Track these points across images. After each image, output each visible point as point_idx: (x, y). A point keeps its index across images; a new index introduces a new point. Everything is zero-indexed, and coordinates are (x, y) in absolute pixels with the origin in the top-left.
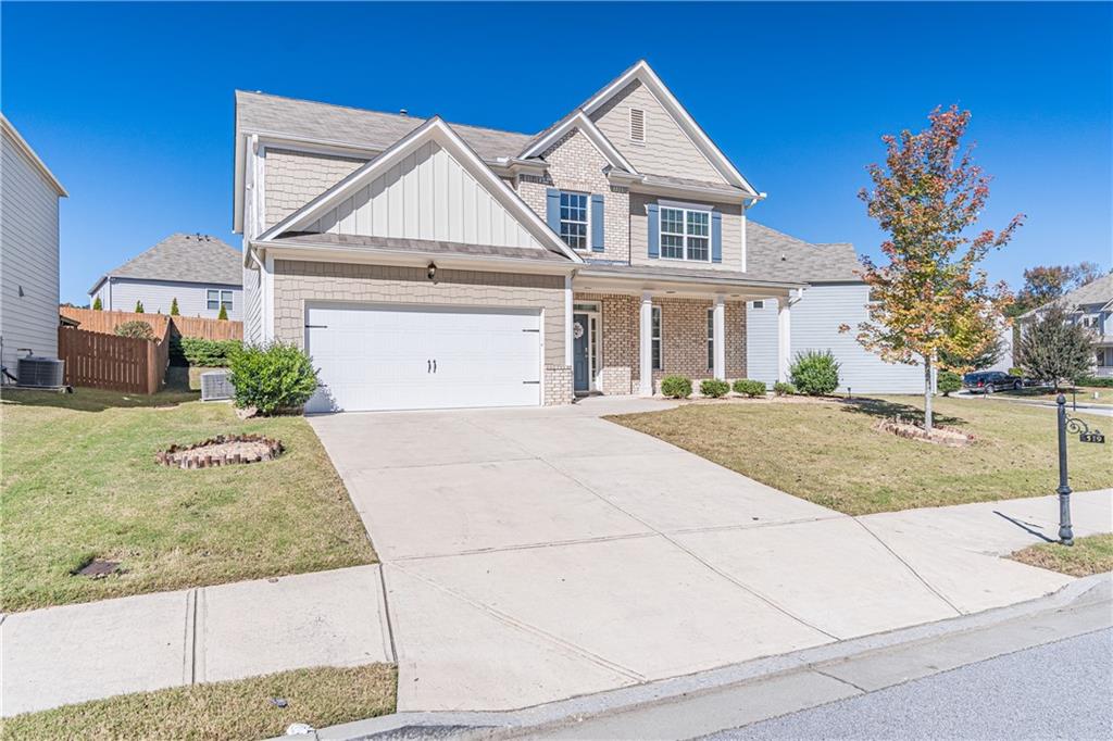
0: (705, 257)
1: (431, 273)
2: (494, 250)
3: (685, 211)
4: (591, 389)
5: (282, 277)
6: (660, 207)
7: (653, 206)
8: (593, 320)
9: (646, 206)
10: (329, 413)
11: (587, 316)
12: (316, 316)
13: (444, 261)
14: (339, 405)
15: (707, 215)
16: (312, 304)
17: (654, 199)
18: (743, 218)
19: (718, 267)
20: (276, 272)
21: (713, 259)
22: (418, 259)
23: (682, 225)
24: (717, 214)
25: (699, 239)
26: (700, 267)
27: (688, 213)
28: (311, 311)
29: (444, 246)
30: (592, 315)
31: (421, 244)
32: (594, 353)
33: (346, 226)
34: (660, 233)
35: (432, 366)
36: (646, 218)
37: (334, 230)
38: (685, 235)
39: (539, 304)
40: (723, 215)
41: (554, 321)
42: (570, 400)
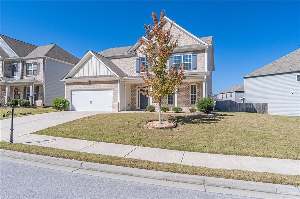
0: (190, 68)
1: (90, 83)
3: (182, 56)
5: (67, 86)
6: (173, 56)
7: (171, 56)
10: (74, 111)
12: (73, 93)
13: (92, 80)
14: (76, 110)
15: (191, 55)
16: (72, 91)
18: (206, 54)
19: (195, 71)
20: (67, 85)
21: (193, 69)
22: (87, 80)
23: (181, 60)
24: (195, 54)
25: (188, 63)
26: (190, 72)
27: (183, 56)
28: (72, 92)
29: (91, 77)
31: (89, 77)
33: (77, 75)
34: (173, 63)
35: (91, 102)
37: (75, 76)
38: (182, 63)
39: (112, 87)
40: (197, 54)
41: (115, 91)
42: (118, 111)
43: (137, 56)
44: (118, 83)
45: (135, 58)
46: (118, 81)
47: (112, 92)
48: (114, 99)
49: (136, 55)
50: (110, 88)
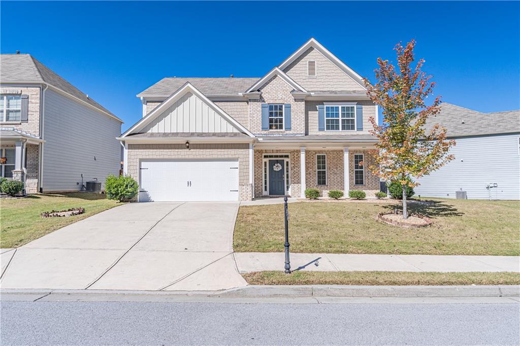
0: (353, 128)
1: (188, 146)
2: (214, 134)
3: (340, 107)
4: (285, 194)
5: (131, 150)
6: (325, 106)
7: (321, 106)
8: (287, 162)
9: (317, 106)
10: (147, 201)
11: (284, 160)
12: (144, 164)
13: (193, 140)
14: (152, 199)
15: (354, 107)
16: (141, 160)
17: (321, 102)
18: (377, 107)
19: (360, 133)
20: (129, 149)
21: (357, 129)
22: (182, 140)
23: (338, 113)
24: (359, 106)
25: (349, 120)
26: (352, 134)
27: (342, 107)
28: (142, 163)
29: (192, 134)
30: (286, 160)
31: (183, 134)
32: (288, 177)
33: (154, 130)
34: (325, 118)
35: (189, 184)
36: (317, 112)
37: (150, 131)
38: (340, 118)
39: (237, 156)
40: (363, 106)
41: (244, 163)
42: (251, 199)
43: (264, 101)
44: (249, 149)
45: (260, 104)
46: (249, 144)
47: (236, 164)
48: (242, 178)
49: (261, 99)
50: (234, 156)
